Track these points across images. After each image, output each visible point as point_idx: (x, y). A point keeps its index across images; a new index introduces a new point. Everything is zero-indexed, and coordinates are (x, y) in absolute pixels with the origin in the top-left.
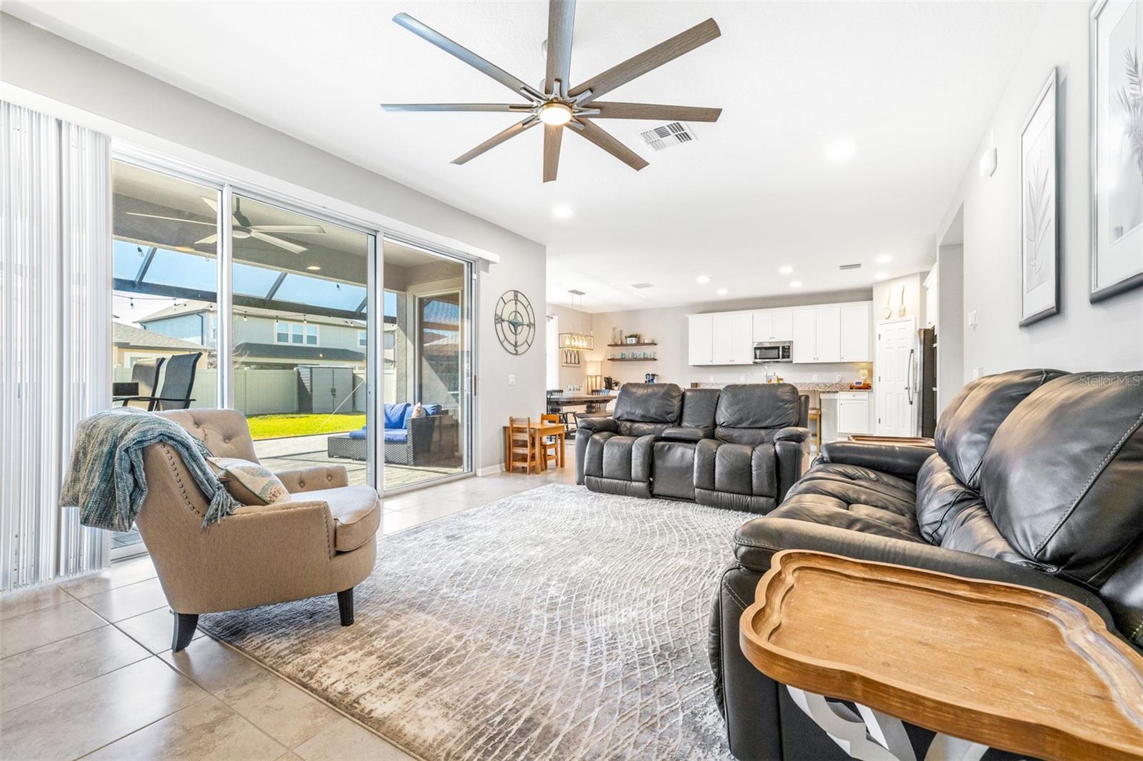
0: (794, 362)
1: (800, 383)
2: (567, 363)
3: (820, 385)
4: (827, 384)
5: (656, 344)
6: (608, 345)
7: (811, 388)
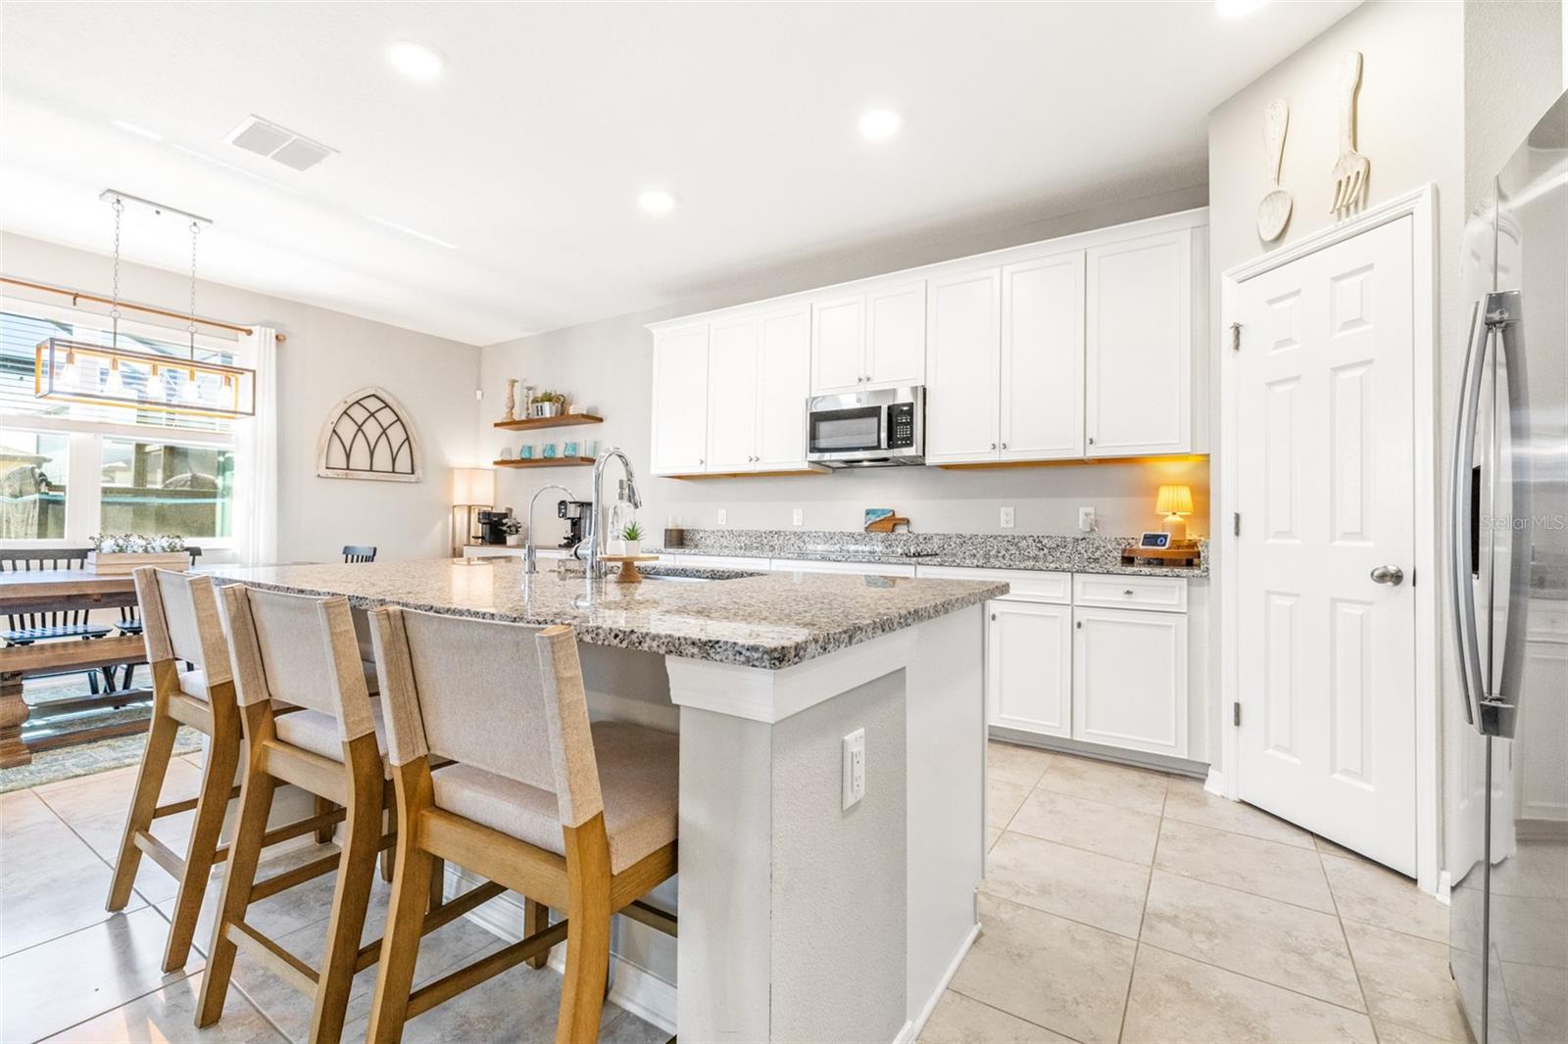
0: (929, 461)
1: (960, 536)
2: (348, 468)
3: (1023, 544)
4: (1045, 541)
5: (601, 420)
6: (496, 425)
7: (993, 553)
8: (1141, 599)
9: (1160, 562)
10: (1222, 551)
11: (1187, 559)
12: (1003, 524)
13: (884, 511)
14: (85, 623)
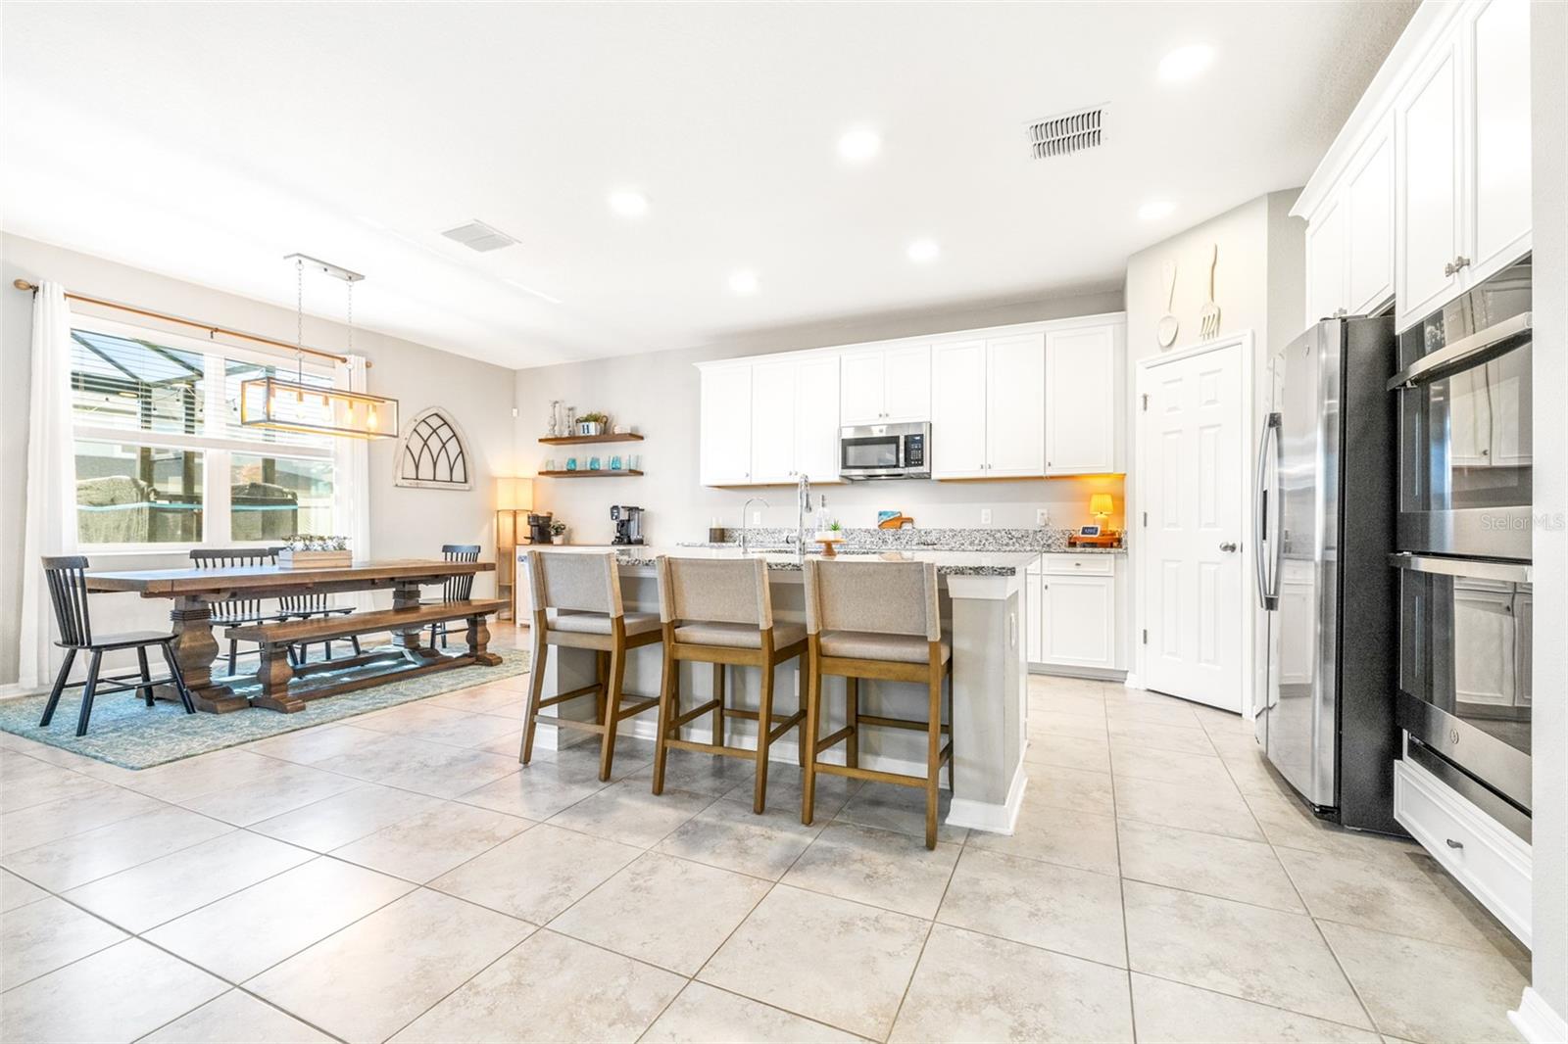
0: (933, 477)
1: (952, 530)
2: (417, 479)
3: (998, 535)
4: (1014, 533)
5: (642, 438)
6: (540, 440)
7: (976, 542)
8: (1085, 569)
9: (1093, 545)
10: (1136, 537)
11: (1112, 542)
12: (983, 522)
13: (893, 513)
14: (258, 610)
